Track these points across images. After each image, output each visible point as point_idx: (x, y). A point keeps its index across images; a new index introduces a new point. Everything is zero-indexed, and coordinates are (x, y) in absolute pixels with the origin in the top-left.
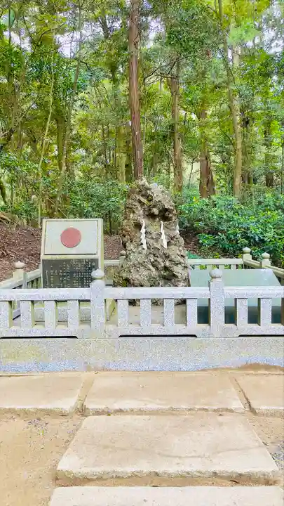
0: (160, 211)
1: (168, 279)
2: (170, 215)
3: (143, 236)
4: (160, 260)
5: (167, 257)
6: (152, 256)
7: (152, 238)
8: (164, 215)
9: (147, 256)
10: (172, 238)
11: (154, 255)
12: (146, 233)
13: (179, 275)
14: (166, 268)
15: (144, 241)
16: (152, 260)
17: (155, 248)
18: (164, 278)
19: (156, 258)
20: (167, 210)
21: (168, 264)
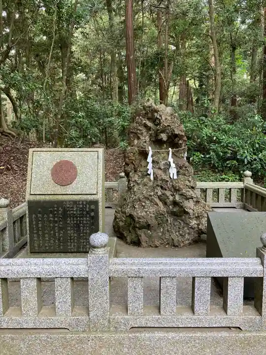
0: (169, 137)
1: (177, 216)
2: (180, 142)
3: (150, 166)
4: (168, 193)
5: (176, 190)
6: (159, 188)
7: (160, 168)
8: (173, 141)
9: (153, 188)
10: (181, 168)
11: (162, 187)
12: (153, 162)
13: (191, 211)
14: (175, 203)
15: (151, 171)
16: (160, 193)
17: (162, 180)
18: (173, 214)
19: (164, 192)
20: (176, 136)
21: (177, 198)
